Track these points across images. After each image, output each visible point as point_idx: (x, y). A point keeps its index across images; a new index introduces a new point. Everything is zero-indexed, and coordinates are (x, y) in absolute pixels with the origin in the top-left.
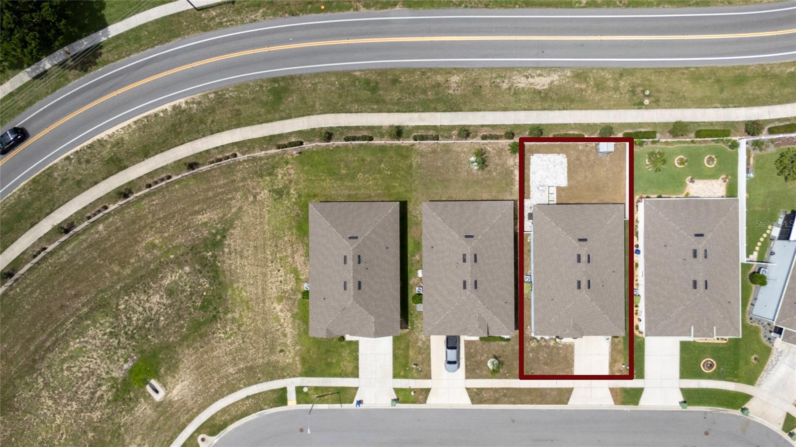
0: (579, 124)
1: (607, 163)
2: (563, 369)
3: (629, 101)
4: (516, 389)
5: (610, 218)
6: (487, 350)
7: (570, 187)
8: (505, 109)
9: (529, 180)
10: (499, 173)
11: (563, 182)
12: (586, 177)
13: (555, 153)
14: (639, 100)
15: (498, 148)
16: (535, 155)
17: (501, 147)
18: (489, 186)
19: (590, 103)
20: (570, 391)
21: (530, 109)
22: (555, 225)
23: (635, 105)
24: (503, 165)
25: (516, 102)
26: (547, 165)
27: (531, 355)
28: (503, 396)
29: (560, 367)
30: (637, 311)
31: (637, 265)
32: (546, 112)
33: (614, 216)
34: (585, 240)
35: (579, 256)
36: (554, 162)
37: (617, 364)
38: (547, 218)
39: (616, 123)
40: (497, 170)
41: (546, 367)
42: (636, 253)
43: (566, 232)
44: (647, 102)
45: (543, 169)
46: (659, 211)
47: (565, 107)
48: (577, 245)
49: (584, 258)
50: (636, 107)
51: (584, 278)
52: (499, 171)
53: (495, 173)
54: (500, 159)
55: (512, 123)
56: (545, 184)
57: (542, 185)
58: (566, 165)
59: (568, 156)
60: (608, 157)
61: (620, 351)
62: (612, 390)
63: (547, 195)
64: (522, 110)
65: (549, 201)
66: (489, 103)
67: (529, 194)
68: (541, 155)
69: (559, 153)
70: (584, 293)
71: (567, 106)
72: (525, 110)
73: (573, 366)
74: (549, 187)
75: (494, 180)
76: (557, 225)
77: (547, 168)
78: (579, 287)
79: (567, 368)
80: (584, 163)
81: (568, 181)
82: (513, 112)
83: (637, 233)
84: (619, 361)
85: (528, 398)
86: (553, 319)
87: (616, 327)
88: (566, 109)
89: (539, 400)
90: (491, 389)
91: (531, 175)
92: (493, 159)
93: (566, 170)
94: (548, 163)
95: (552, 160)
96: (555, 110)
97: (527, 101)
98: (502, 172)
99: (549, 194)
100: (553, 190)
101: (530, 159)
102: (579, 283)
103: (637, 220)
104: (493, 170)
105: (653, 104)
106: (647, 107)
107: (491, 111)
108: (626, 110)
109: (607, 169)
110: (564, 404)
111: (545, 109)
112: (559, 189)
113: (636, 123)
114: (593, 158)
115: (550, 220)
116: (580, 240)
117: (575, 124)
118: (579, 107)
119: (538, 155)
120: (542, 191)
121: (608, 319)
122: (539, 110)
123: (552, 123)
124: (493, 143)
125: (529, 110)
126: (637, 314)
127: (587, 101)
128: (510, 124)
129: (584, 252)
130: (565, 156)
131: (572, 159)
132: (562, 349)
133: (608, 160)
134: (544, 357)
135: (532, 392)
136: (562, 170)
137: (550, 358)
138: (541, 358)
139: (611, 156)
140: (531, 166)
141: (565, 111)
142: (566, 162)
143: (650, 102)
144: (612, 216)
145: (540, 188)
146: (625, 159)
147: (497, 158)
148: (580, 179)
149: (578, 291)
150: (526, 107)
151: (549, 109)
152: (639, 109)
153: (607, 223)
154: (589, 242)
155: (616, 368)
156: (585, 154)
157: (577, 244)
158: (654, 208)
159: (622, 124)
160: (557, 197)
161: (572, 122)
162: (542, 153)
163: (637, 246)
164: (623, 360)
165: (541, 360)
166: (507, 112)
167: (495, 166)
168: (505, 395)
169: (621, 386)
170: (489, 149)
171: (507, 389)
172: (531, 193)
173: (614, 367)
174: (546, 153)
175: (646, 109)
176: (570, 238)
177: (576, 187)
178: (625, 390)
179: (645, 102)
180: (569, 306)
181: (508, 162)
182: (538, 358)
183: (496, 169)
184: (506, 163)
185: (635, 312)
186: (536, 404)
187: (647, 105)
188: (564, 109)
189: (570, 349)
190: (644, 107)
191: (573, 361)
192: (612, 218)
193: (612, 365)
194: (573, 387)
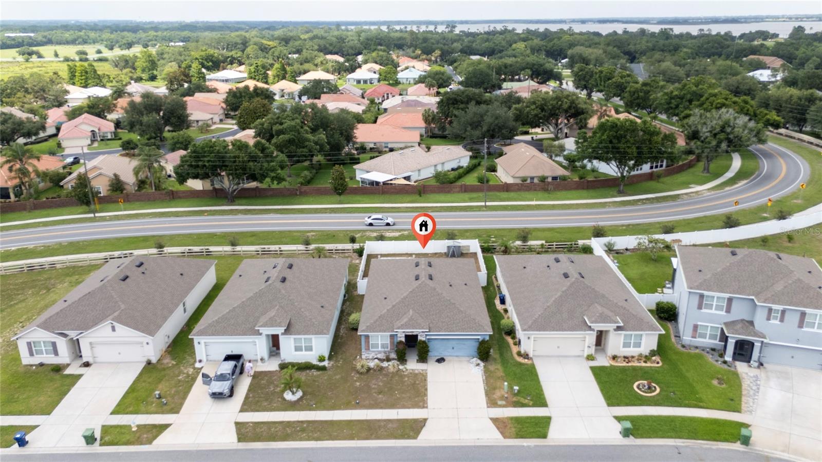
2: (410, 397)
4: (324, 422)
20: (421, 422)
28: (300, 431)
29: (404, 395)
37: (498, 390)
41: (381, 396)
61: (500, 378)
62: (495, 420)
73: (426, 395)
79: (417, 397)
89: (364, 434)
110: (411, 439)
132: (408, 377)
134: (379, 386)
135: (354, 425)
137: (389, 386)
138: (374, 387)
155: (497, 396)
168: (303, 430)
171: (311, 422)
173: (494, 394)
191: (426, 390)
194: (426, 417)
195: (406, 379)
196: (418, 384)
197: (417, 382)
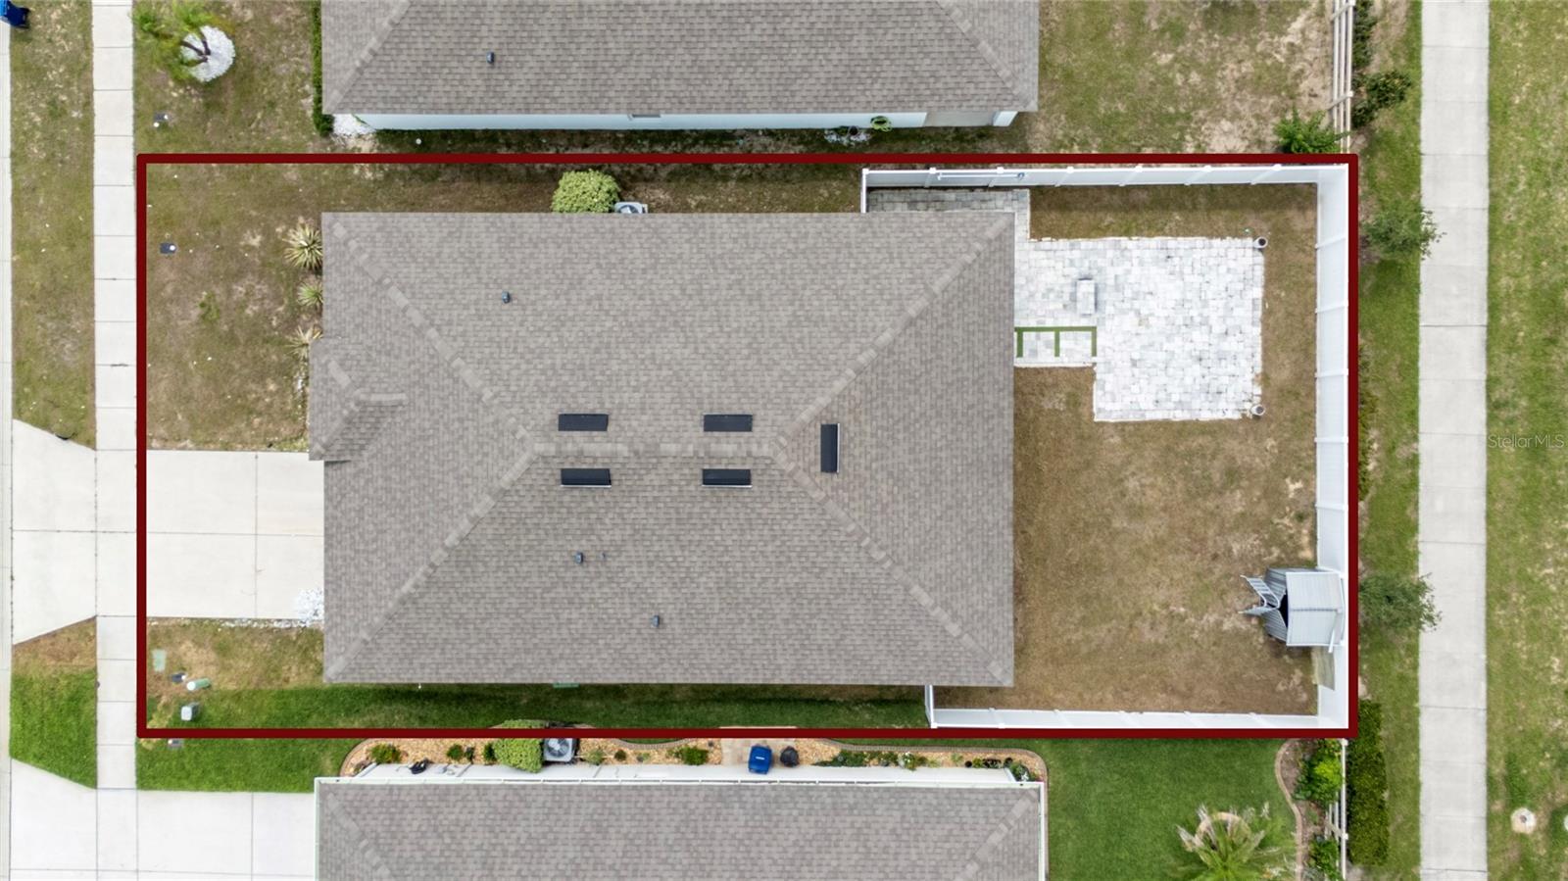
0: (1413, 483)
1: (1211, 618)
2: (189, 399)
3: (1532, 737)
4: (87, 165)
5: (946, 605)
6: (276, 20)
7: (1091, 433)
8: (1498, 112)
9: (1127, 233)
10: (1168, 82)
11: (1110, 404)
12: (1137, 512)
13: (1266, 358)
14: (1534, 782)
15: (1299, 75)
16: (1260, 259)
17: (1304, 86)
18: (1101, 34)
19: (1522, 539)
20: (78, 429)
21: (1498, 235)
22: (912, 312)
23: (1510, 761)
24: (1206, 98)
25: (1537, 165)
26: (1205, 322)
27: (256, 241)
28: (53, 103)
29: (197, 381)
30: (471, 755)
31: (696, 758)
32: (1479, 316)
33: (954, 629)
34: (830, 463)
35: (742, 423)
36: (1221, 357)
37: (213, 656)
38: (947, 277)
39: (1415, 667)
40: (1185, 71)
41: (195, 313)
42: (755, 750)
43: (874, 364)
44: (1526, 821)
45: (1183, 303)
46: (983, 866)
47: (1504, 414)
48: (804, 417)
49: (728, 449)
50: (1499, 770)
51: (622, 449)
52: (1179, 80)
53: (1166, 59)
54: (1241, 83)
55: (1424, 147)
56: (1109, 309)
57: (1103, 296)
58: (1206, 416)
59: (1252, 424)
60: (1243, 626)
61: (272, 670)
62: (86, 629)
63: (1049, 323)
64: (1493, 196)
65: (1020, 331)
66: (1535, 30)
67: (1056, 233)
68: (1258, 292)
69: (1265, 379)
70: (540, 448)
71: (1511, 421)
72: (1493, 210)
73: (202, 445)
74: (1093, 329)
75: (1129, 55)
76: (911, 322)
77: (1189, 324)
78: (570, 422)
79: (191, 417)
80: (1210, 505)
81: (1121, 427)
82: (1483, 149)
83: (857, 761)
84: (225, 668)
85: (43, 229)
86: (402, 300)
87: (364, 635)
88: (1491, 419)
89: (36, 277)
90: (87, 46)
91: (1155, 242)
92: (1243, 49)
93: (1180, 416)
94: (1218, 329)
95: (1231, 345)
96: (1490, 362)
97: (1538, 220)
98: (1171, 96)
99: (1057, 330)
100: (1074, 353)
101: (1237, 234)
102: (596, 422)
103: (922, 761)
104: (1185, 48)
105: (1513, 854)
106: (1496, 824)
107: (1494, 38)
108: (1482, 715)
109: (1182, 619)
110: (16, 402)
111: (1493, 309)
112: (1081, 381)
113: (1417, 762)
114: (1236, 548)
115: (936, 289)
116: (830, 434)
117: (1413, 462)
118: (1504, 483)
119: (1259, 272)
120: (1074, 298)
121: (407, 588)
122: (1492, 281)
123: (1423, 346)
124: (1327, 45)
125: (1492, 231)
126: (455, 754)
127: (1535, 526)
128: (1424, 135)
129: (766, 450)
130: (1251, 409)
131: (1232, 445)
132: (280, 392)
133: (1227, 626)
134: (242, 306)
135: (72, 247)
136: (1175, 398)
137: (241, 336)
138: (240, 289)
139: (1246, 637)
140: (1199, 241)
141: (1480, 412)
142: (1218, 416)
143: (1522, 837)
144: (955, 617)
145: (1086, 287)
146: (1234, 710)
147: (1247, 67)
148: (1132, 484)
149: (549, 416)
150: (1508, 216)
151: (1492, 329)
152: (1490, 781)
153: (916, 589)
154: (819, 484)
155: (189, 651)
156: (1262, 509)
157: (809, 414)
158: (995, 839)
159: (1414, 695)
160: (1038, 371)
161: (1426, 445)
162: (1266, 297)
163: (790, 760)
164: (232, 687)
165: (229, 292)
166: (1484, 119)
167: (1204, 60)
168: (56, 112)
169: (102, 677)
170: (1298, 24)
171: (87, 126)
172: (1063, 243)
173: (199, 644)
174: (1267, 313)
175: (1490, 819)
176: (839, 385)
177: (1088, 464)
178: (81, 697)
179: (1524, 811)
180: (467, 374)
181: (1226, 125)
182: (238, 275)
183: (1187, 64)
184: (1218, 115)
185: (465, 743)
186: (14, 265)
187: (1508, 819)
188: (1494, 407)
189: (286, 430)
190: (1498, 806)
191: (226, 447)
192: (945, 617)
193: (202, 629)
194: (99, 444)
195: (272, 387)
196: (249, 424)
197: (257, 421)
